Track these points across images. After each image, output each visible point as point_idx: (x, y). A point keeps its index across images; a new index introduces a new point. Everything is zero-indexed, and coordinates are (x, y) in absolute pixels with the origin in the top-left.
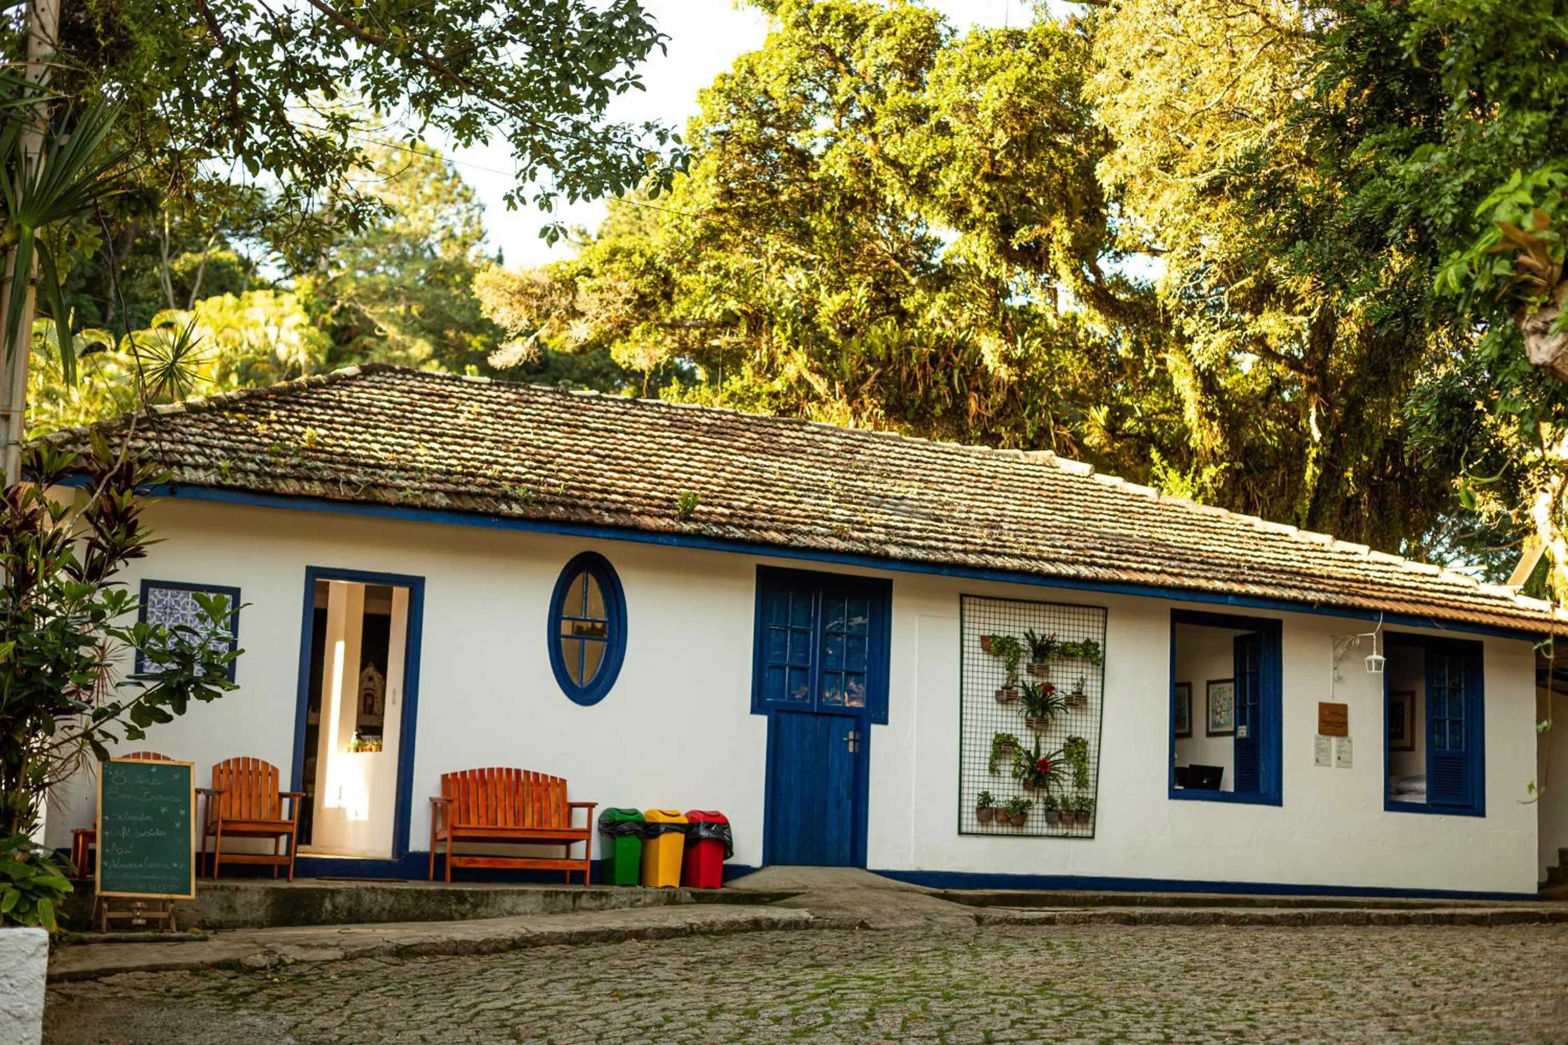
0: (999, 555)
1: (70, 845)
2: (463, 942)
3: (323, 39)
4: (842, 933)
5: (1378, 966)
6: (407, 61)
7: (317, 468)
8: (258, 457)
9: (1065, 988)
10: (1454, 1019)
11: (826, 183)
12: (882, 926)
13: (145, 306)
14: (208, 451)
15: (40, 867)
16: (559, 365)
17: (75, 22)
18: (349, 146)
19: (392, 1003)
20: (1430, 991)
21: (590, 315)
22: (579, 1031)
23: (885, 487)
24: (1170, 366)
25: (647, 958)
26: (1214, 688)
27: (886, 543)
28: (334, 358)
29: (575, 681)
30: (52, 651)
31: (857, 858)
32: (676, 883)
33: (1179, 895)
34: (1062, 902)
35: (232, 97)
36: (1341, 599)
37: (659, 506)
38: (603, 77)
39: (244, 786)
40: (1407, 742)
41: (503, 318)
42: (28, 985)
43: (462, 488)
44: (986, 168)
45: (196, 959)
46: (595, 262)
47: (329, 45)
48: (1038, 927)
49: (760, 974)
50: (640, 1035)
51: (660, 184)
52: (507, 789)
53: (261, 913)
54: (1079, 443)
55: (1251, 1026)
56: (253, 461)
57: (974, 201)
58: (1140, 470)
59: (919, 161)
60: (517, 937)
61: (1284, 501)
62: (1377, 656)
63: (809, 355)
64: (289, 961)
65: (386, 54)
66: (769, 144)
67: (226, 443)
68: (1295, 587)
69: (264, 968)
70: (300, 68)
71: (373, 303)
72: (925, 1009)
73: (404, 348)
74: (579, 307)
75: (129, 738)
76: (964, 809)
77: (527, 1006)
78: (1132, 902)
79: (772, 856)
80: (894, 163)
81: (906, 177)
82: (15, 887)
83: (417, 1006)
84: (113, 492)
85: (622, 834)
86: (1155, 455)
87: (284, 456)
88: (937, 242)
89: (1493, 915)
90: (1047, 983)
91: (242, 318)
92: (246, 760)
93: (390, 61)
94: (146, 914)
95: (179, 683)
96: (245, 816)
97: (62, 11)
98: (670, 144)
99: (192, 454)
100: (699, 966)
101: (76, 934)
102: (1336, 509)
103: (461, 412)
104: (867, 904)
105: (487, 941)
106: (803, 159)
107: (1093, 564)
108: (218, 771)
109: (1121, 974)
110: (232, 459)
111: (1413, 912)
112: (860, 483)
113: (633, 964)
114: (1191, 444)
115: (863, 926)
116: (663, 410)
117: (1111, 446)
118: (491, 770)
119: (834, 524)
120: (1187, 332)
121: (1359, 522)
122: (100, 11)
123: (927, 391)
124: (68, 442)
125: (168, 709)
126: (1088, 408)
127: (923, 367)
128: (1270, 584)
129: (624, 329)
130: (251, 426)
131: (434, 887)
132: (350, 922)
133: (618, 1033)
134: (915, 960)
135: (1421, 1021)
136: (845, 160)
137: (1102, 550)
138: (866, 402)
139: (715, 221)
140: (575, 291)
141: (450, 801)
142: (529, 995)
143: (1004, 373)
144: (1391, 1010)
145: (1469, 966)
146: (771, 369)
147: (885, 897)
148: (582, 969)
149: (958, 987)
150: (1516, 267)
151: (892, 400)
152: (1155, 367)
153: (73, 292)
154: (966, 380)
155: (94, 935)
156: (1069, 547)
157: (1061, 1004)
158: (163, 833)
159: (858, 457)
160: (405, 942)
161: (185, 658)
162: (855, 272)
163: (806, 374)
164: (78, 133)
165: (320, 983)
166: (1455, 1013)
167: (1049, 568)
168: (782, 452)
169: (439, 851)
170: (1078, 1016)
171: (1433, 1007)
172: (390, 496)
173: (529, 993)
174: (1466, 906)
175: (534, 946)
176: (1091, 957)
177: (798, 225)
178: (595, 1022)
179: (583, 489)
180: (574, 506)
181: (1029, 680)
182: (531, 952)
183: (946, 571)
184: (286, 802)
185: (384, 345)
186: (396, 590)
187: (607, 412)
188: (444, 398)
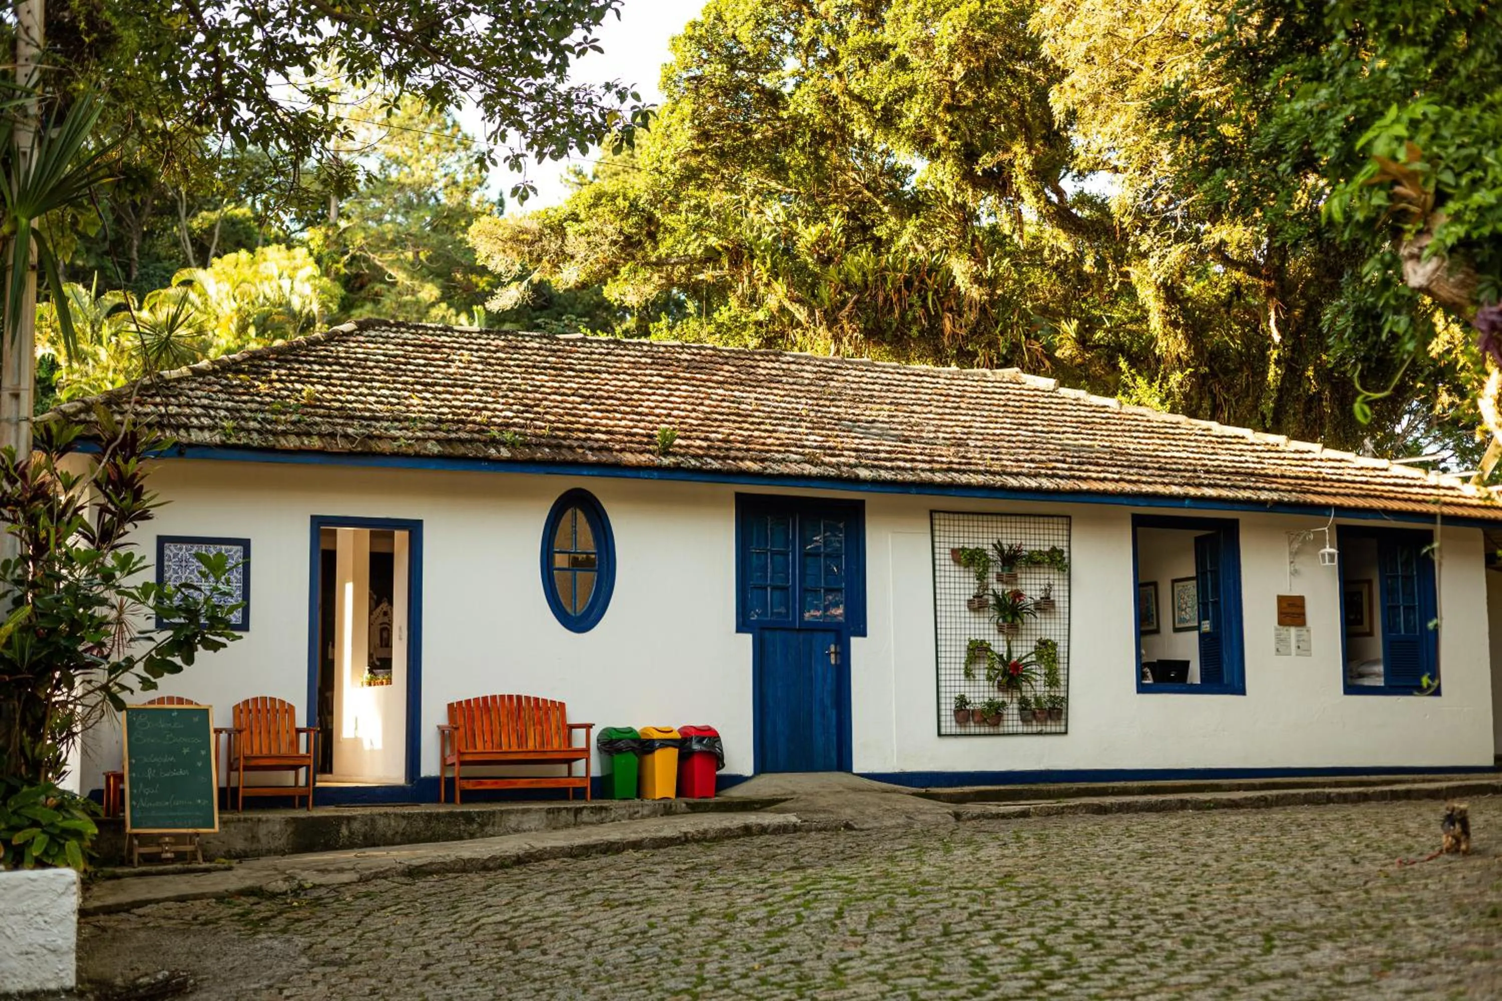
0: (964, 472)
1: (103, 786)
2: (471, 860)
3: (299, 20)
4: (828, 834)
5: (1324, 845)
6: (378, 36)
7: (316, 424)
8: (260, 416)
9: (1022, 880)
10: (1383, 894)
11: (797, 121)
12: (866, 826)
13: (166, 264)
14: (212, 413)
15: (67, 811)
16: (562, 300)
17: (60, 22)
18: (330, 118)
19: (401, 921)
20: (1368, 866)
21: (578, 258)
22: (570, 941)
23: (857, 412)
24: (1134, 279)
25: (642, 867)
26: (1179, 586)
27: (856, 466)
28: (346, 306)
29: (569, 610)
30: (68, 612)
31: (843, 762)
32: (671, 793)
33: (1148, 783)
34: (1038, 795)
35: (217, 78)
36: (1293, 497)
37: (640, 443)
38: (563, 42)
39: (263, 723)
40: (1366, 627)
41: (497, 264)
42: (61, 921)
43: (453, 435)
44: (947, 99)
45: (221, 888)
46: (581, 207)
47: (305, 24)
48: (1014, 820)
49: (742, 878)
50: (626, 942)
51: (622, 140)
52: (510, 713)
53: (283, 841)
54: (1051, 357)
55: (1191, 909)
56: (255, 420)
57: (938, 130)
58: (1110, 378)
59: (882, 96)
60: (521, 852)
61: (1249, 401)
62: (1330, 550)
63: (789, 285)
64: (307, 886)
65: (358, 31)
66: (740, 86)
67: (230, 404)
68: (1249, 487)
69: (285, 893)
70: (279, 47)
71: (383, 251)
72: (890, 906)
73: (414, 292)
74: (569, 250)
75: (143, 689)
76: (943, 713)
77: (525, 919)
78: (1103, 792)
79: (762, 765)
80: (859, 99)
81: (871, 111)
82: (44, 832)
83: (424, 923)
84: (119, 461)
85: (619, 751)
86: (1123, 365)
87: (284, 414)
88: (908, 170)
89: (1448, 788)
90: (1008, 875)
91: (257, 272)
92: (264, 699)
93: (362, 37)
94: (174, 848)
95: (186, 636)
96: (265, 752)
97: (47, 11)
98: (630, 102)
99: (197, 417)
100: (690, 873)
101: (109, 870)
102: (1299, 407)
103: (453, 361)
104: (852, 806)
105: (493, 858)
106: (774, 98)
107: (1054, 476)
108: (239, 710)
109: (1080, 864)
110: (234, 419)
111: (1371, 789)
112: (833, 409)
113: (627, 874)
114: (1157, 351)
115: (848, 827)
116: (645, 348)
117: (1082, 356)
118: (494, 698)
119: (807, 451)
120: (1143, 248)
121: (1322, 418)
122: (83, 10)
123: (903, 315)
124: (80, 411)
125: (178, 660)
126: (1059, 322)
127: (899, 291)
128: (1225, 486)
129: (613, 269)
130: (254, 386)
131: (443, 809)
132: (367, 846)
133: (606, 941)
134: (891, 859)
135: (1351, 897)
136: (813, 98)
137: (1064, 462)
138: (846, 327)
139: (694, 162)
140: (564, 236)
141: (457, 729)
142: (527, 908)
143: (976, 293)
144: (1326, 888)
145: (1409, 841)
146: (753, 300)
147: (869, 799)
148: (579, 880)
149: (925, 883)
150: (1390, 197)
151: (870, 325)
152: (1119, 280)
153: (97, 255)
154: (940, 300)
155: (126, 870)
156: (1032, 461)
157: (1019, 896)
158: (186, 772)
159: (832, 383)
160: (416, 863)
161: (191, 613)
162: (830, 203)
163: (787, 303)
164: (66, 127)
165: (336, 905)
166: (1385, 888)
167: (1012, 482)
168: (759, 383)
169: (449, 775)
170: (1032, 907)
171: (1366, 883)
172: (385, 446)
173: (528, 905)
174: (1424, 781)
175: (538, 860)
176: (1055, 848)
177: (774, 161)
178: (585, 932)
179: (568, 430)
180: (559, 446)
181: (998, 587)
182: (535, 866)
183: (914, 490)
184: (303, 736)
185: (394, 291)
186: (397, 533)
187: (592, 353)
188: (436, 348)
